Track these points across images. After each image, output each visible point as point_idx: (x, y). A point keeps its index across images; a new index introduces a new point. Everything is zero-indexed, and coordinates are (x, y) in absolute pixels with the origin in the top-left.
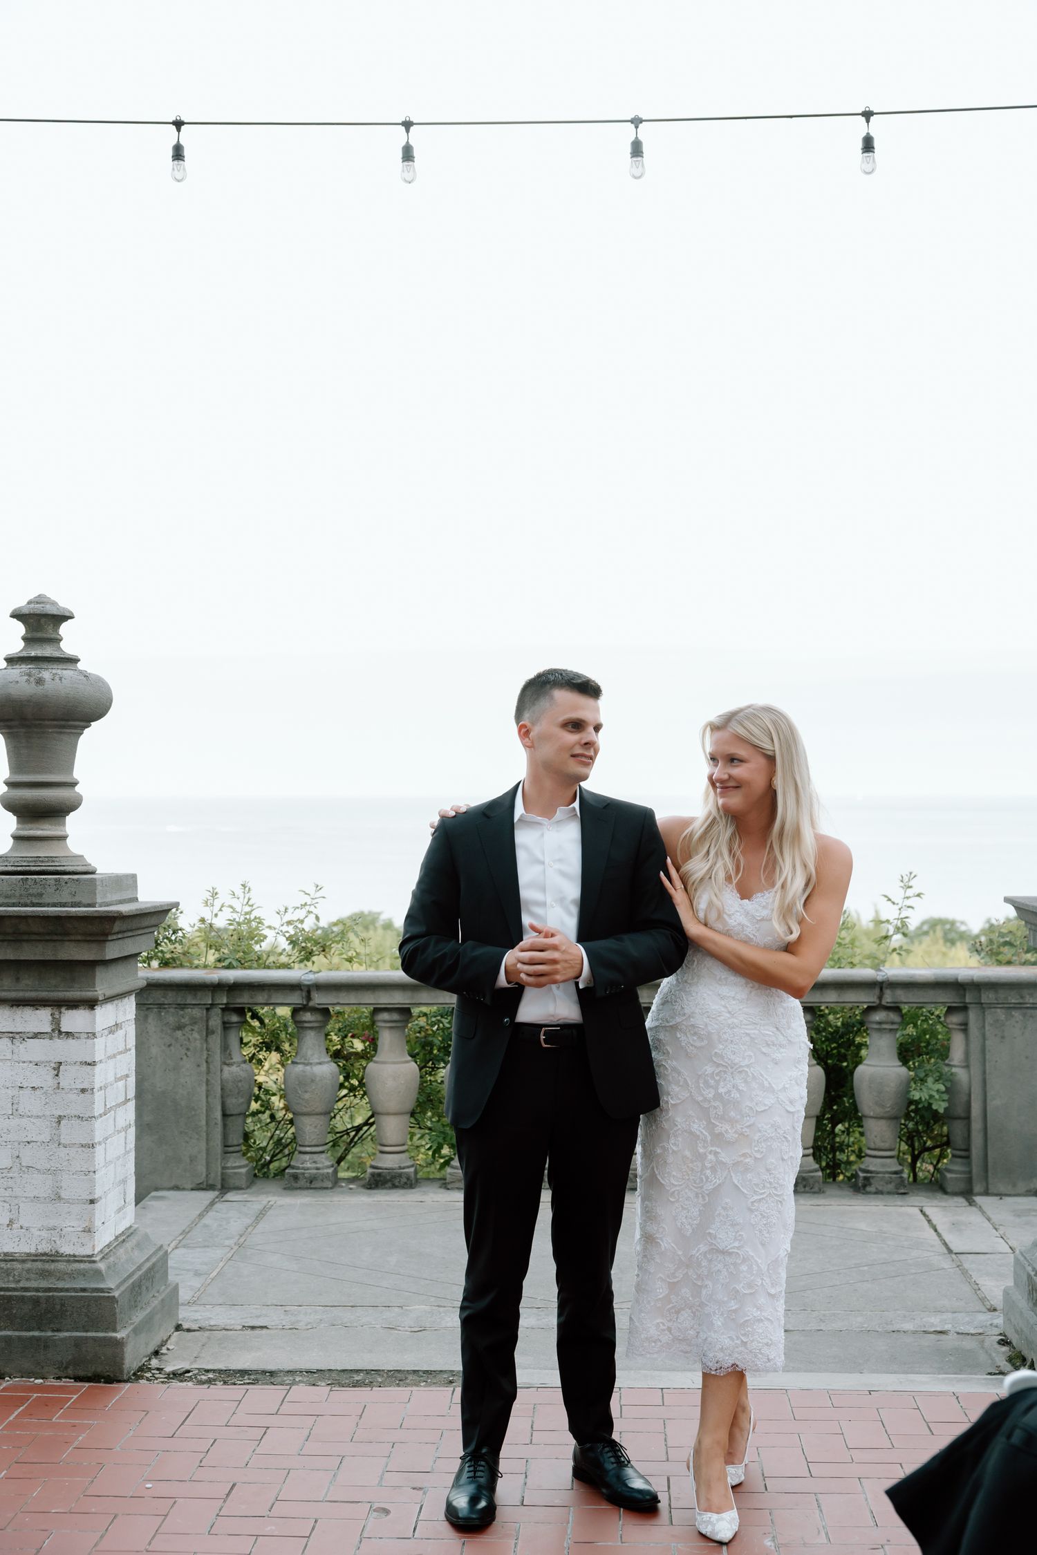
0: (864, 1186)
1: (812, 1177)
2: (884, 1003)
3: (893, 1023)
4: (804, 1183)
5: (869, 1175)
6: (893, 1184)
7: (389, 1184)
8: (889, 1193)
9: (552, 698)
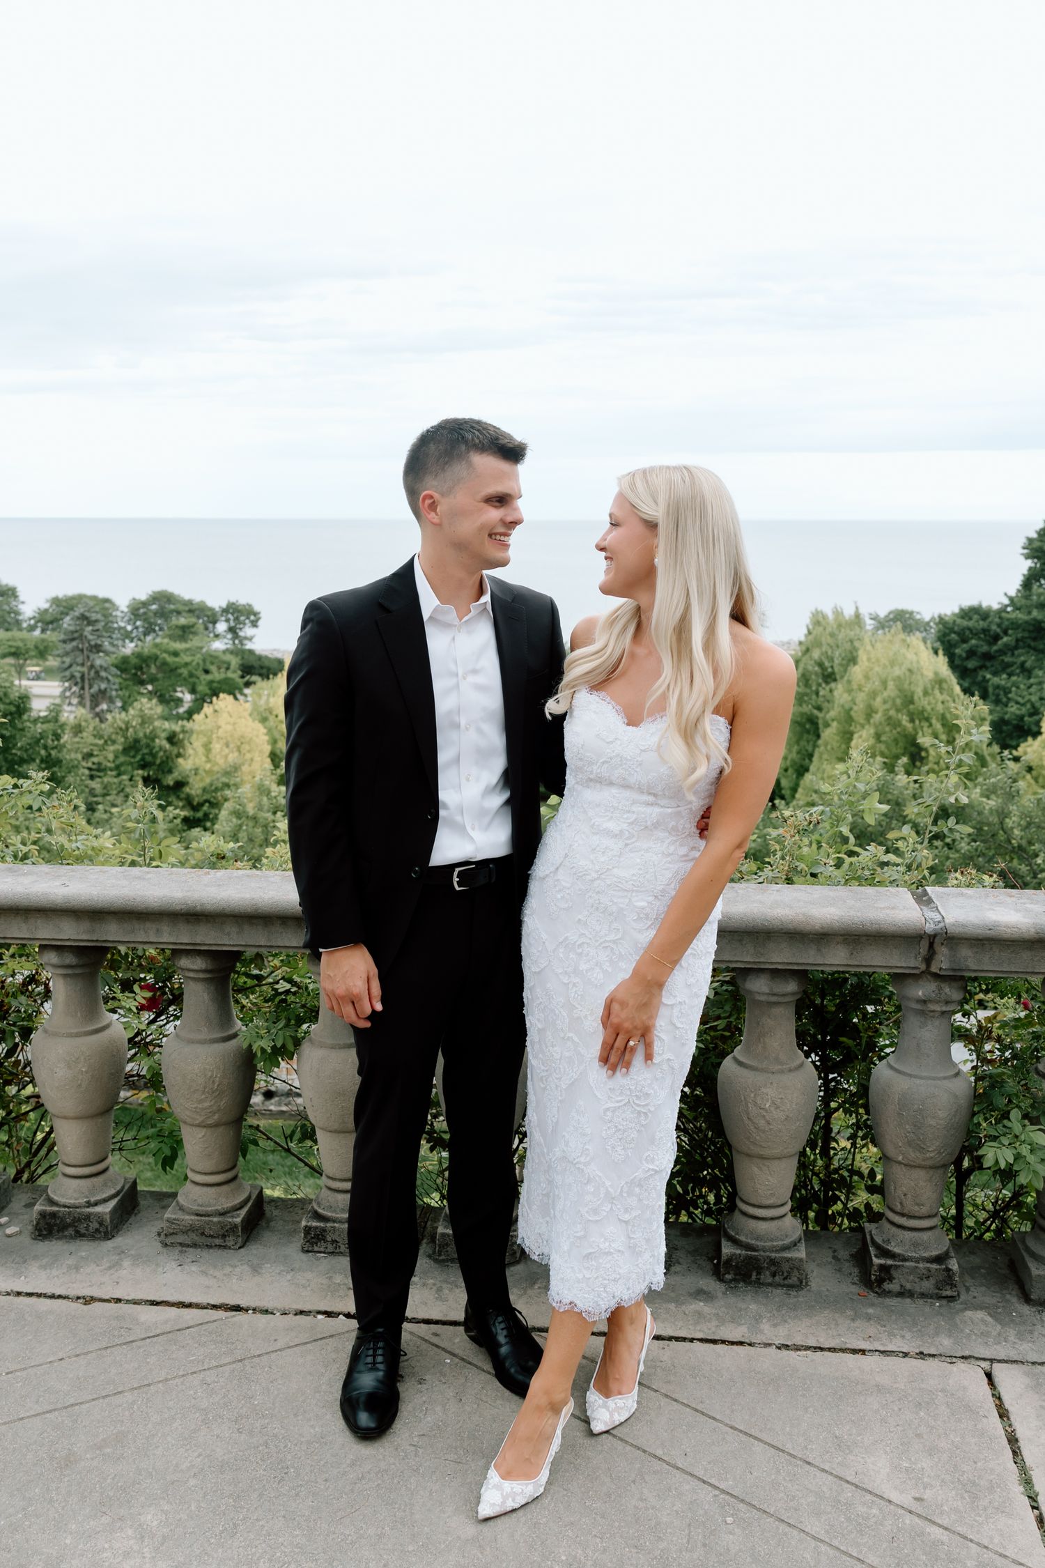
0: (880, 1281)
1: (788, 1260)
2: (934, 969)
3: (947, 1003)
4: (773, 1269)
5: (890, 1262)
6: (932, 1281)
7: (71, 1231)
8: (923, 1295)
9: (470, 464)
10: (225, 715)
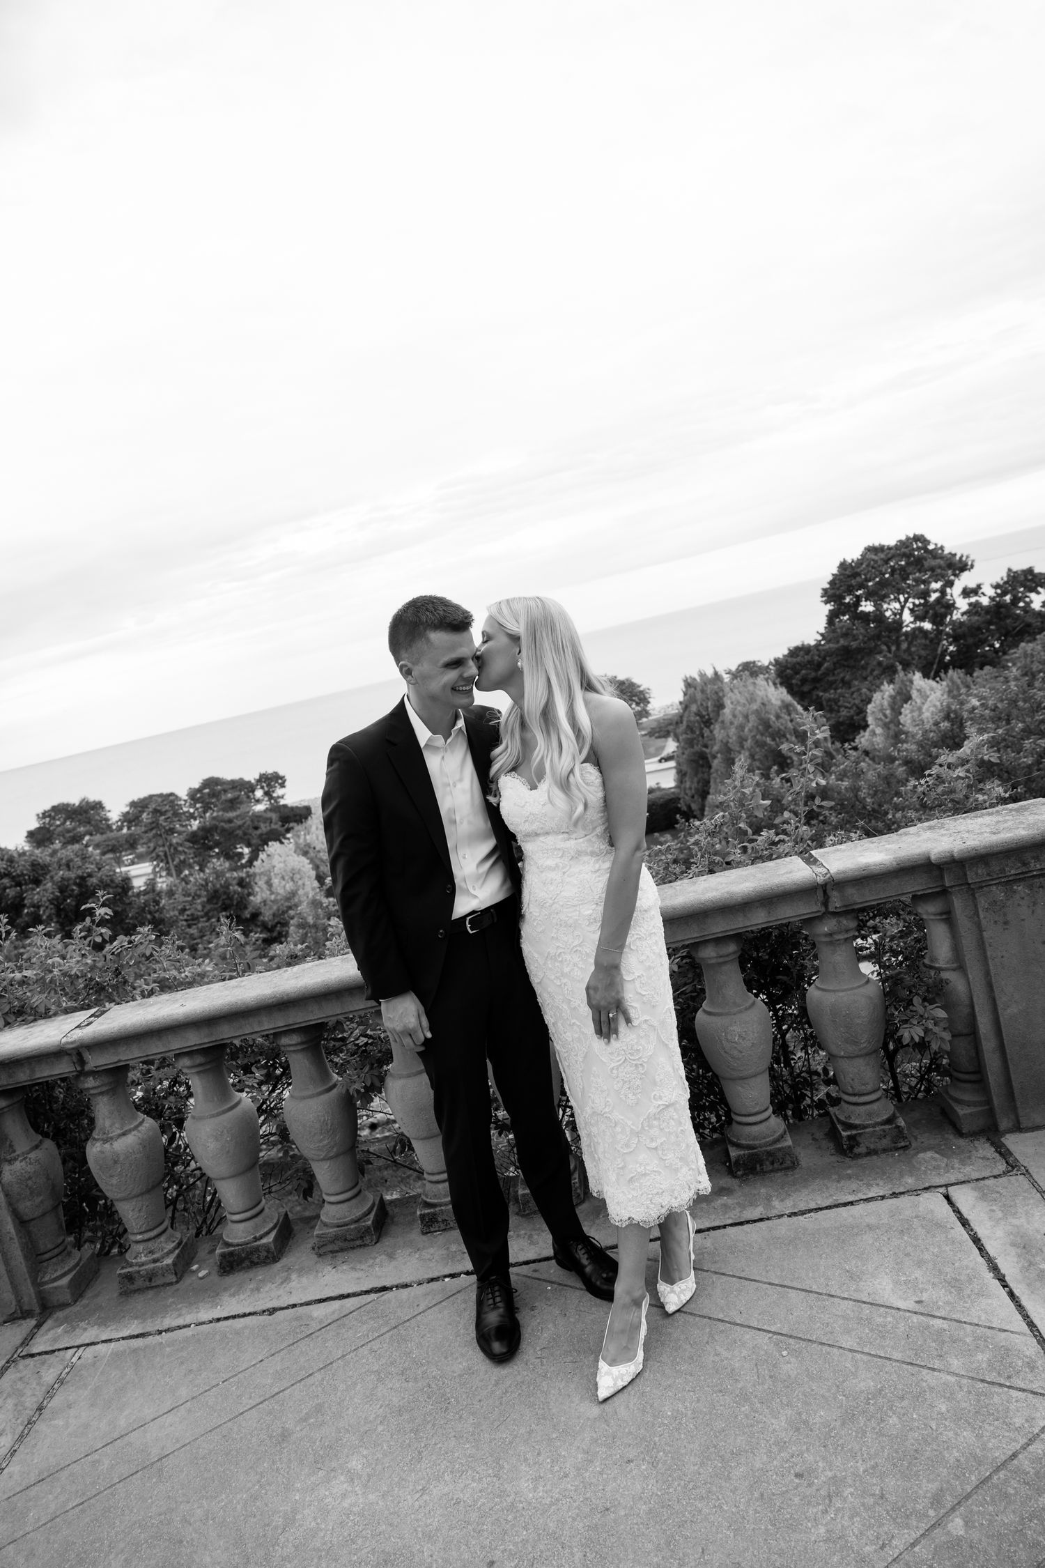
0: (851, 1148)
1: (780, 1149)
2: (831, 909)
3: (847, 931)
4: (771, 1159)
5: (854, 1132)
6: (888, 1138)
7: (247, 1263)
8: (885, 1151)
9: (428, 640)
10: (276, 857)
